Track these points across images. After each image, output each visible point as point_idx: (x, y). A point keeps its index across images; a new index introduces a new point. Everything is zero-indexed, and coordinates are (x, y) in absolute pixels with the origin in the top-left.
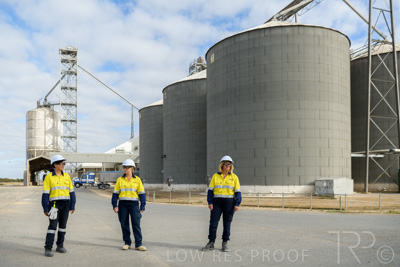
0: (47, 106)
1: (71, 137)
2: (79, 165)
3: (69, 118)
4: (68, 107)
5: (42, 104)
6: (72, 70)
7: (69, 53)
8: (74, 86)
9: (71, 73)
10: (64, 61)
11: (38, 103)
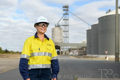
0: (59, 26)
1: (66, 37)
2: (69, 47)
3: (66, 30)
4: (65, 26)
5: (57, 25)
6: (67, 13)
7: (66, 7)
8: (67, 19)
9: (67, 14)
10: (64, 10)
11: (55, 25)
